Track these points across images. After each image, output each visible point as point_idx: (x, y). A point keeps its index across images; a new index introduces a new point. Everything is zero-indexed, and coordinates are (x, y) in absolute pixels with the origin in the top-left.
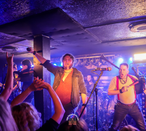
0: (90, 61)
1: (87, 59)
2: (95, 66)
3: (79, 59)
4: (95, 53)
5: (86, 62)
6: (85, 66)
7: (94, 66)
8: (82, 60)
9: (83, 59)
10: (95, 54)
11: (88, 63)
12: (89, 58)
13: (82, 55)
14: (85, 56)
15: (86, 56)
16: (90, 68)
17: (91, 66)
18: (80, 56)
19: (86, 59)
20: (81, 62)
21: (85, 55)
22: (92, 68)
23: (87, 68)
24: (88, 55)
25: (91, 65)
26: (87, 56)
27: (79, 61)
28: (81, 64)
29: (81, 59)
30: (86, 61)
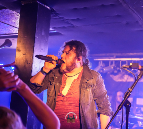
0: (121, 66)
1: (116, 61)
2: (129, 77)
3: (100, 61)
4: (132, 52)
5: (114, 67)
6: (111, 76)
7: (127, 76)
8: (106, 63)
9: (108, 62)
10: (131, 54)
11: (116, 70)
12: (119, 61)
13: (108, 54)
14: (113, 56)
15: (115, 57)
16: (120, 80)
17: (122, 77)
18: (104, 55)
19: (114, 62)
20: (103, 67)
21: (114, 54)
22: (124, 81)
23: (114, 79)
24: (119, 54)
25: (123, 75)
26: (117, 57)
27: (101, 64)
28: (103, 70)
29: (104, 62)
30: (114, 65)
